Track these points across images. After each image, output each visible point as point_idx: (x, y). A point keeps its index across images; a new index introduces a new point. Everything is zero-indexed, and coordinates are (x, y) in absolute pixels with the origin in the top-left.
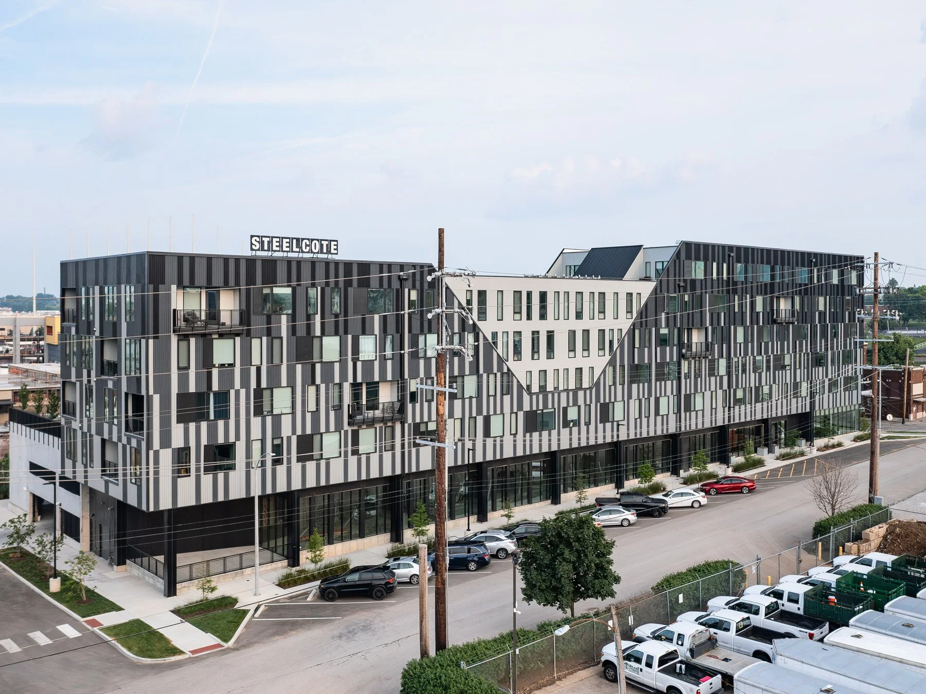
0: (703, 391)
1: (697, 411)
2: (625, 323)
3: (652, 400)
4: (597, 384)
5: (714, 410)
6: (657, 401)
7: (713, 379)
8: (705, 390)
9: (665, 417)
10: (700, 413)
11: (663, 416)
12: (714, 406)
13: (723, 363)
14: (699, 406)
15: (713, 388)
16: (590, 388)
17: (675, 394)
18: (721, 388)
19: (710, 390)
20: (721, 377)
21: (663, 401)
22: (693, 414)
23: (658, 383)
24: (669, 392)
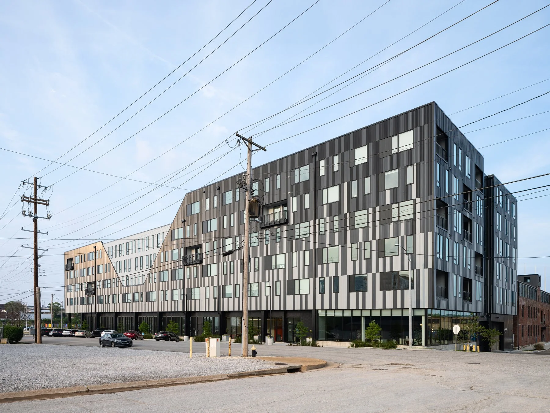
0: (199, 286)
1: (195, 300)
2: (156, 251)
3: (169, 291)
4: (145, 282)
5: (207, 300)
6: (172, 292)
7: (206, 278)
8: (201, 286)
9: (176, 301)
10: (197, 301)
11: (175, 301)
12: (207, 297)
13: (214, 267)
14: (197, 297)
15: (206, 285)
16: (143, 284)
17: (181, 288)
18: (213, 284)
19: (204, 286)
20: (213, 277)
21: (175, 292)
22: (193, 301)
23: (172, 281)
24: (178, 287)
